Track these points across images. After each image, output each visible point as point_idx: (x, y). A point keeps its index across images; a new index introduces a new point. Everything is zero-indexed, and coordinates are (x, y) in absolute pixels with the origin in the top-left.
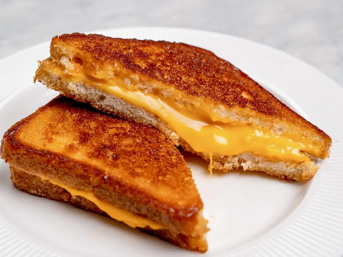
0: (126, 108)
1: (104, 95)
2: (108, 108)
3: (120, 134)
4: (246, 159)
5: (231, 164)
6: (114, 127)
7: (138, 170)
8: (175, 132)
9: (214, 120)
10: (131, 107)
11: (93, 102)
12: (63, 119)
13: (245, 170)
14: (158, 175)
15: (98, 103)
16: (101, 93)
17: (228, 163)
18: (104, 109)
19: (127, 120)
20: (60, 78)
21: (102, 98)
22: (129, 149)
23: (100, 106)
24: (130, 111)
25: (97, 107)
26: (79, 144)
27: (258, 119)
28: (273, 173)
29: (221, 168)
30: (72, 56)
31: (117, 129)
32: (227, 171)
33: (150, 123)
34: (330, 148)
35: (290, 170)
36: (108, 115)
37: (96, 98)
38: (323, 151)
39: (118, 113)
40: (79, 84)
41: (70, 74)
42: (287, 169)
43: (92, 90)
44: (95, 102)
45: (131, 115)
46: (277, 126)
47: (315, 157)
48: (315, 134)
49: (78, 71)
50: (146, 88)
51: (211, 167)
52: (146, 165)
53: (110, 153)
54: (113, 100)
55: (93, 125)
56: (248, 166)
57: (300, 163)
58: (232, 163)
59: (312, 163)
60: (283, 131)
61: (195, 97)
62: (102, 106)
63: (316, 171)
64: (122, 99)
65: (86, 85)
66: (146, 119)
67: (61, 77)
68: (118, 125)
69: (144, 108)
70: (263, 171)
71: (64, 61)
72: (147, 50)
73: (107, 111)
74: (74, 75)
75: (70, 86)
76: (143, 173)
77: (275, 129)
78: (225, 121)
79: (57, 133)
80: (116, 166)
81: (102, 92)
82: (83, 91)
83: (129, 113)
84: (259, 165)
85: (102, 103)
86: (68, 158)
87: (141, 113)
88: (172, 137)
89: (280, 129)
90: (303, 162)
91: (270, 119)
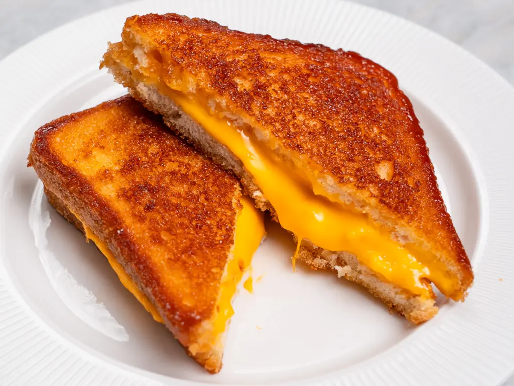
0: (204, 138)
1: (180, 112)
2: (182, 131)
3: (177, 174)
4: (347, 261)
5: (325, 262)
6: (177, 161)
7: (165, 236)
8: (261, 192)
9: (317, 192)
10: (211, 139)
11: (166, 117)
12: (122, 129)
13: (339, 276)
14: (184, 251)
15: (172, 121)
16: (176, 109)
17: (322, 258)
18: (177, 130)
19: (203, 154)
20: (131, 74)
21: (177, 116)
22: (174, 200)
23: (174, 124)
24: (209, 144)
25: (168, 124)
26: (118, 171)
27: (377, 211)
28: (378, 295)
29: (309, 262)
30: (147, 49)
31: (181, 164)
32: (316, 269)
33: (232, 168)
34: (469, 290)
35: (400, 299)
36: (180, 139)
37: (170, 112)
38: (456, 291)
39: (194, 142)
40: (151, 88)
41: (141, 72)
42: (395, 297)
43: (167, 100)
44: (168, 117)
45: (210, 150)
46: (401, 231)
47: (443, 295)
48: (453, 261)
49: (152, 70)
50: (236, 120)
51: (297, 255)
52: (179, 231)
53: (147, 198)
54: (189, 122)
55: (154, 148)
56: (346, 273)
57: (415, 296)
58: (327, 260)
59: (430, 303)
60: (408, 242)
61: (296, 153)
62: (175, 125)
63: (431, 316)
64: (200, 124)
65: (159, 91)
66: (227, 161)
67: (132, 72)
68: (186, 160)
69: (225, 146)
70: (365, 286)
71: (137, 53)
72: (274, 59)
73: (181, 134)
74: (146, 74)
75: (139, 88)
76: (166, 243)
77: (398, 235)
78: (332, 199)
79: (102, 147)
80: (141, 219)
81: (179, 108)
82: (155, 98)
83: (208, 146)
84: (361, 277)
85: (176, 122)
86: (91, 188)
87: (222, 152)
88: (256, 196)
89: (405, 237)
90: (419, 296)
91: (393, 217)
